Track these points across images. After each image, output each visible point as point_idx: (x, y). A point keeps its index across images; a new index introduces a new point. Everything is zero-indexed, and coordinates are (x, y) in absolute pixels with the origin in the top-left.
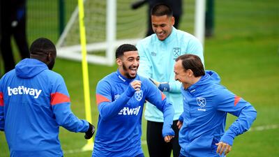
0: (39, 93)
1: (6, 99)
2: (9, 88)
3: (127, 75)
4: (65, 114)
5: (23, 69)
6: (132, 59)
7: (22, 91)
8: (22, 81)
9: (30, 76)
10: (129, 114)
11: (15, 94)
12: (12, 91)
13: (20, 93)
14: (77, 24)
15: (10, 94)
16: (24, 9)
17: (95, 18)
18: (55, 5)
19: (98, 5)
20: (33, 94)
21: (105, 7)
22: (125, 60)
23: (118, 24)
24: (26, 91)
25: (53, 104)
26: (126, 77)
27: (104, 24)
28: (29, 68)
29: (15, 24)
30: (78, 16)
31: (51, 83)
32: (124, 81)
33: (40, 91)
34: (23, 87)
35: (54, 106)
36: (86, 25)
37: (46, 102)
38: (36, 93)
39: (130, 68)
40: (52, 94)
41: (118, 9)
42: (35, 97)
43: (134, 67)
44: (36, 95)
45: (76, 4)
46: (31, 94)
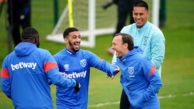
0: (35, 65)
1: (11, 73)
2: (12, 65)
3: (73, 49)
4: (57, 75)
5: (21, 50)
6: (75, 37)
7: (22, 66)
8: (21, 59)
9: (27, 54)
10: (77, 77)
11: (17, 68)
12: (14, 67)
13: (21, 67)
14: (67, 18)
15: (13, 69)
16: (29, 7)
17: (80, 13)
18: (51, 4)
19: (82, 4)
20: (31, 67)
21: (87, 5)
22: (70, 38)
23: (97, 17)
24: (26, 65)
25: (46, 71)
26: (72, 51)
27: (87, 17)
28: (25, 49)
29: (22, 17)
30: (68, 12)
31: (43, 57)
32: (71, 54)
33: (36, 64)
34: (22, 63)
35: (47, 72)
36: (74, 18)
37: (41, 70)
38: (33, 65)
39: (74, 43)
40: (44, 64)
41: (97, 7)
42: (33, 69)
43: (77, 42)
44: (33, 67)
45: (66, 3)
46: (29, 67)
